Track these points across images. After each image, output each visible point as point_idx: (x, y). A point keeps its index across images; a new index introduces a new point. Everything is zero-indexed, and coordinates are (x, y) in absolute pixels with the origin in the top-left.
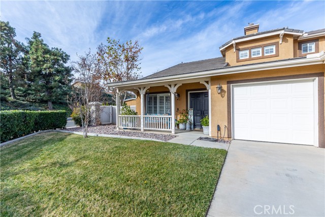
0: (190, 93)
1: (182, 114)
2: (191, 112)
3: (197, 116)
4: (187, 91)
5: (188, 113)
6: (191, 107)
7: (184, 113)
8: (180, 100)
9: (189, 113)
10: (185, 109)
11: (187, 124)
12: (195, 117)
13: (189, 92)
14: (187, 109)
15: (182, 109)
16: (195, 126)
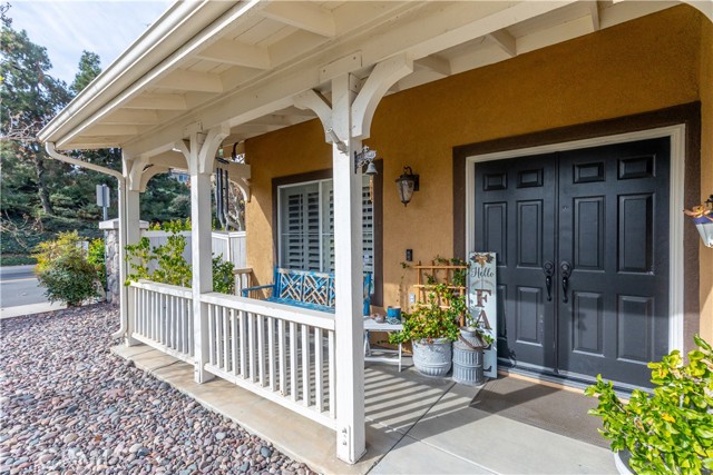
0: (478, 166)
1: (432, 281)
2: (483, 274)
3: (518, 297)
4: (460, 154)
5: (462, 279)
6: (482, 245)
7: (441, 275)
8: (419, 205)
9: (473, 278)
10: (449, 255)
11: (459, 346)
12: (509, 305)
13: (471, 161)
14: (459, 258)
15: (431, 257)
16: (504, 351)
